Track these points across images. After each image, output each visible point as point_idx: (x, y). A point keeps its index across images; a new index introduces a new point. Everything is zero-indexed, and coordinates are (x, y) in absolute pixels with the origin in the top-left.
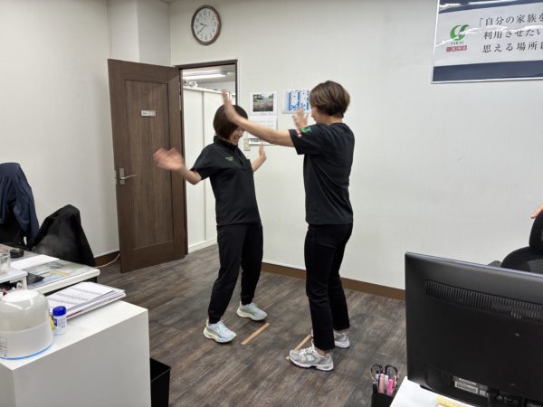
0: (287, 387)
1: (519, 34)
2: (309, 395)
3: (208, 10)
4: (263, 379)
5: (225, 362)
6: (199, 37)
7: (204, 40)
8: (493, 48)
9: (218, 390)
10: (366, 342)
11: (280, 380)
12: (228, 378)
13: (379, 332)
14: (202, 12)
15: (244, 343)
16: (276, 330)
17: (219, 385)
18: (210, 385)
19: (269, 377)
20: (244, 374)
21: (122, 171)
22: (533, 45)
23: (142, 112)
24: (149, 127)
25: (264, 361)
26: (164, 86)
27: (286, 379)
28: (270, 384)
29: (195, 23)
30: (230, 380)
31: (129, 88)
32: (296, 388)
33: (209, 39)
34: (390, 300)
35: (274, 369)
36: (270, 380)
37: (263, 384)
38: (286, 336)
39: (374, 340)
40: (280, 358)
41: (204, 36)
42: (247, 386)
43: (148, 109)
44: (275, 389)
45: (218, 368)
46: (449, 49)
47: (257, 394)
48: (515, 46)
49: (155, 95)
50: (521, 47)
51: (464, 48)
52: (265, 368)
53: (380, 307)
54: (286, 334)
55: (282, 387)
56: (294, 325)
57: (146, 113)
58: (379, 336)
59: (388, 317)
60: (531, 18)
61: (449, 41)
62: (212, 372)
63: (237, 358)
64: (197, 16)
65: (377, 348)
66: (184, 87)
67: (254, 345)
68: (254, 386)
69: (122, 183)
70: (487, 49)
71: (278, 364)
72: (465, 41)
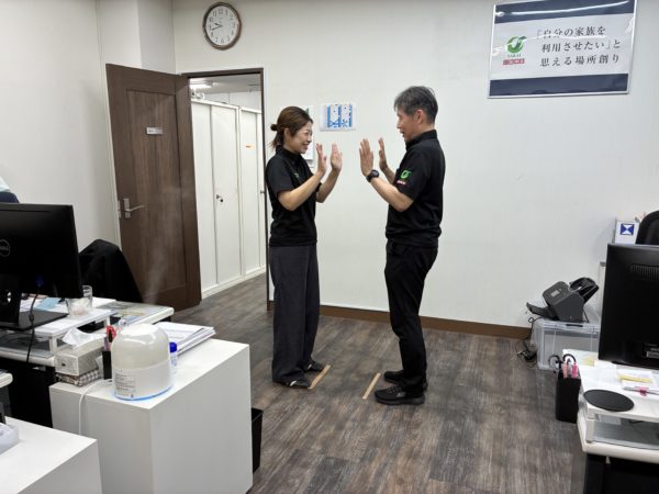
0: (375, 425)
1: (578, 46)
2: (401, 430)
3: (224, 8)
5: (297, 408)
6: (213, 40)
8: (551, 62)
11: (364, 418)
12: (308, 423)
14: (216, 9)
16: (342, 371)
17: (301, 431)
18: (292, 431)
19: (353, 416)
20: (323, 416)
21: (127, 201)
22: (592, 59)
23: (148, 129)
24: (156, 148)
25: (339, 404)
26: (171, 99)
28: (356, 424)
29: (208, 23)
30: (311, 425)
31: (132, 100)
32: (385, 425)
33: (226, 43)
34: (448, 333)
35: (355, 409)
36: (354, 420)
37: (349, 424)
39: (447, 372)
40: (356, 398)
41: (219, 40)
43: (154, 126)
45: (293, 414)
46: (506, 62)
47: (346, 435)
48: (573, 59)
49: (162, 108)
50: (580, 61)
51: (521, 61)
54: (353, 375)
55: (370, 425)
56: (357, 366)
57: (152, 131)
58: (449, 368)
59: (453, 350)
60: (590, 31)
61: (507, 54)
62: (287, 419)
63: (309, 403)
64: (211, 15)
65: (453, 380)
66: (193, 100)
67: (323, 389)
68: (340, 427)
70: (545, 62)
72: (522, 54)
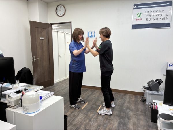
0: (100, 120)
1: (156, 15)
3: (61, 6)
4: (92, 118)
6: (58, 14)
7: (60, 15)
8: (149, 19)
9: (79, 123)
10: (118, 106)
13: (121, 103)
14: (59, 6)
15: (82, 109)
16: (91, 104)
18: (76, 121)
19: (94, 117)
20: (86, 117)
21: (34, 57)
22: (160, 19)
23: (40, 38)
24: (43, 43)
26: (47, 30)
27: (99, 118)
28: (95, 119)
29: (57, 10)
30: (82, 119)
31: (36, 30)
32: (103, 120)
33: (62, 15)
34: (121, 94)
35: (94, 115)
36: (94, 118)
37: (92, 120)
38: (94, 106)
39: (120, 105)
40: (95, 112)
41: (60, 14)
42: (88, 121)
43: (42, 37)
44: (96, 121)
45: (77, 116)
46: (137, 20)
47: (92, 123)
48: (155, 19)
49: (44, 32)
50: (157, 19)
51: (141, 19)
52: (91, 115)
53: (119, 96)
54: (94, 105)
55: (98, 120)
56: (96, 103)
57: (41, 38)
59: (122, 98)
60: (160, 11)
61: (137, 17)
62: (75, 118)
63: (82, 113)
64: (58, 8)
65: (122, 107)
66: (53, 30)
67: (86, 109)
68: (90, 120)
69: (35, 61)
70: (147, 20)
71: (95, 114)
72: (141, 17)
